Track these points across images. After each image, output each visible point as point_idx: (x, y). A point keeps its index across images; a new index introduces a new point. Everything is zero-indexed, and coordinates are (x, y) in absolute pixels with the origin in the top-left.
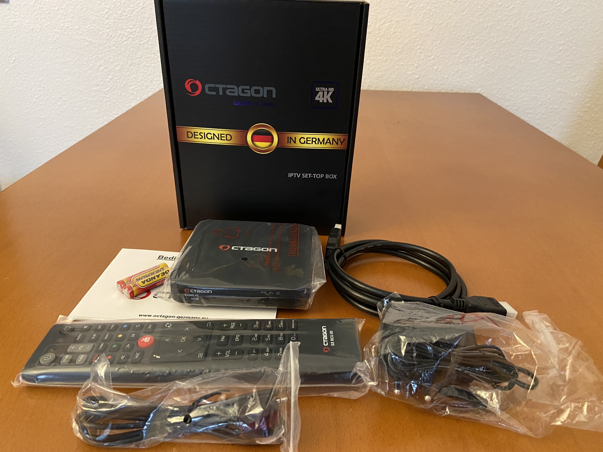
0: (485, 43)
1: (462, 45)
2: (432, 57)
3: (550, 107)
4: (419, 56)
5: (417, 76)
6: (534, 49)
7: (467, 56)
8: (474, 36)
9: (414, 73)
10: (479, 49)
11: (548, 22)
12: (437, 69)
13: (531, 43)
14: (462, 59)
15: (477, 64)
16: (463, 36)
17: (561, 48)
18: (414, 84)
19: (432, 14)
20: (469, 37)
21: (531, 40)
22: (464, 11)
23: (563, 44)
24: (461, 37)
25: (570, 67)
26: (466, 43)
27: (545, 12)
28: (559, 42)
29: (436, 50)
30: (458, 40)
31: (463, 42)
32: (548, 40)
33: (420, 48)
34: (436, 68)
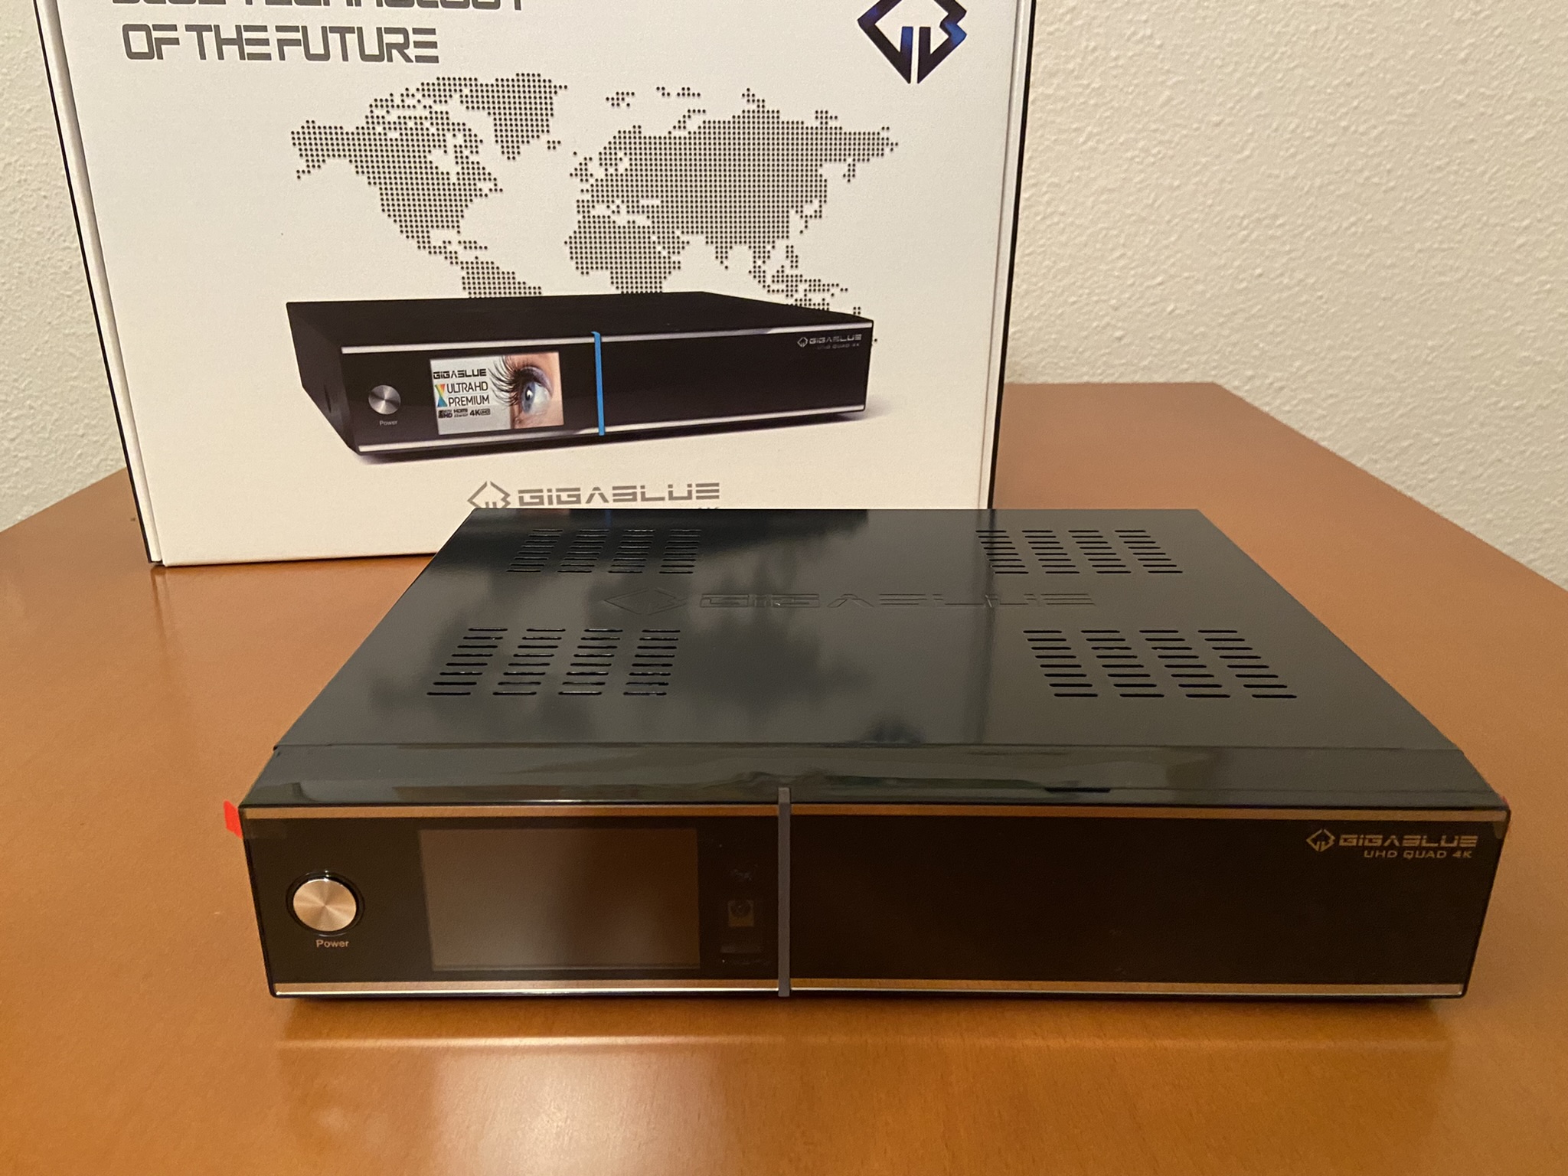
0: (1308, 233)
1: (1243, 242)
2: (1159, 279)
3: (1501, 404)
4: (1118, 277)
5: (1118, 334)
6: (1445, 246)
7: (1258, 271)
8: (1275, 217)
9: (1108, 324)
10: (1290, 252)
11: (1482, 168)
12: (1173, 311)
13: (1437, 229)
14: (1242, 281)
15: (1285, 295)
16: (1243, 218)
17: (1521, 240)
18: (1109, 354)
19: (1152, 160)
20: (1259, 220)
21: (1436, 221)
22: (1243, 149)
23: (1526, 228)
24: (1237, 221)
25: (1549, 291)
26: (1254, 236)
27: (1472, 141)
28: (1516, 225)
29: (1168, 257)
30: (1229, 228)
31: (1245, 232)
32: (1485, 218)
33: (1122, 256)
34: (1169, 309)
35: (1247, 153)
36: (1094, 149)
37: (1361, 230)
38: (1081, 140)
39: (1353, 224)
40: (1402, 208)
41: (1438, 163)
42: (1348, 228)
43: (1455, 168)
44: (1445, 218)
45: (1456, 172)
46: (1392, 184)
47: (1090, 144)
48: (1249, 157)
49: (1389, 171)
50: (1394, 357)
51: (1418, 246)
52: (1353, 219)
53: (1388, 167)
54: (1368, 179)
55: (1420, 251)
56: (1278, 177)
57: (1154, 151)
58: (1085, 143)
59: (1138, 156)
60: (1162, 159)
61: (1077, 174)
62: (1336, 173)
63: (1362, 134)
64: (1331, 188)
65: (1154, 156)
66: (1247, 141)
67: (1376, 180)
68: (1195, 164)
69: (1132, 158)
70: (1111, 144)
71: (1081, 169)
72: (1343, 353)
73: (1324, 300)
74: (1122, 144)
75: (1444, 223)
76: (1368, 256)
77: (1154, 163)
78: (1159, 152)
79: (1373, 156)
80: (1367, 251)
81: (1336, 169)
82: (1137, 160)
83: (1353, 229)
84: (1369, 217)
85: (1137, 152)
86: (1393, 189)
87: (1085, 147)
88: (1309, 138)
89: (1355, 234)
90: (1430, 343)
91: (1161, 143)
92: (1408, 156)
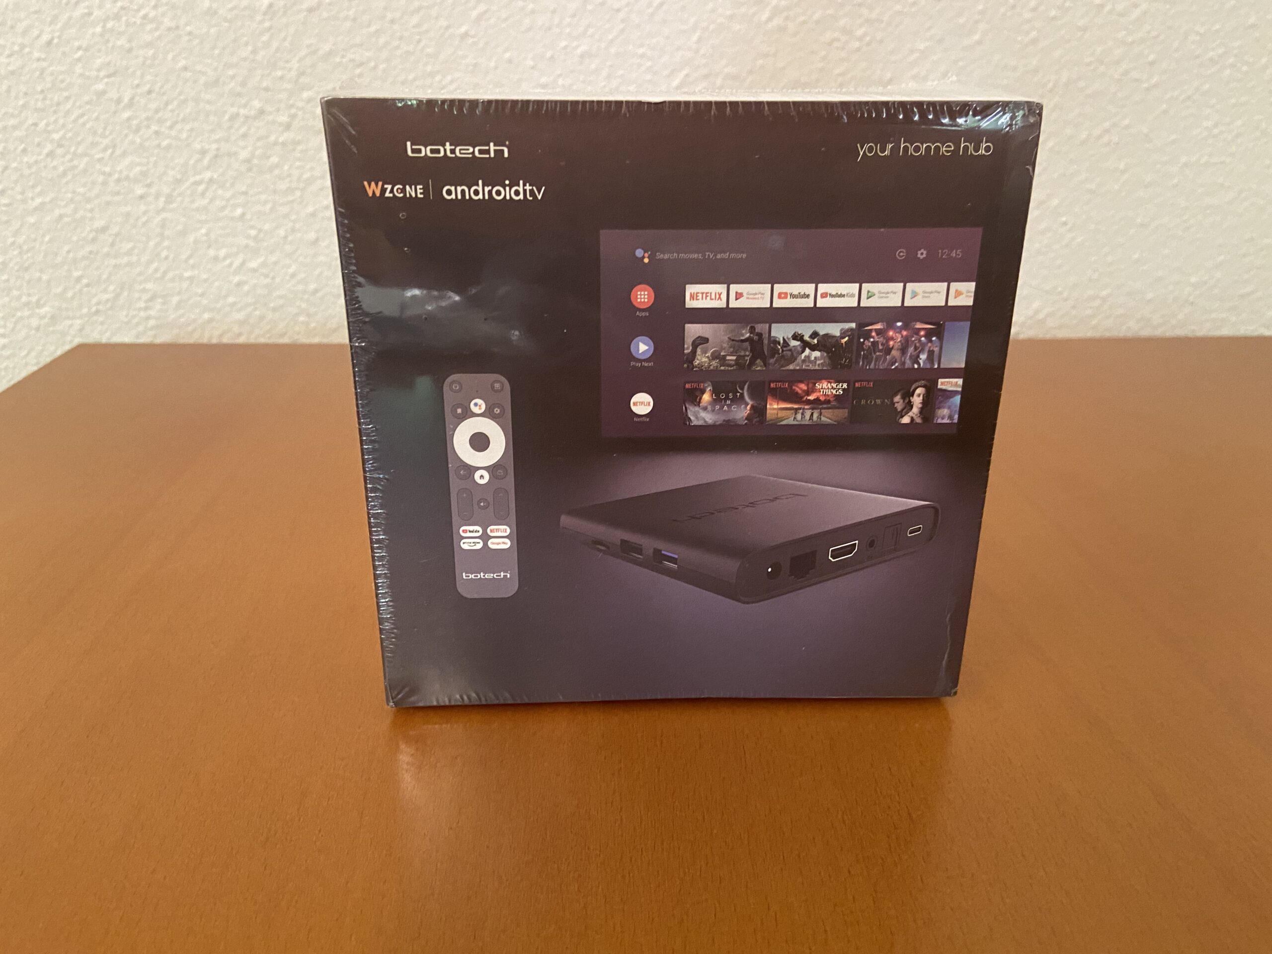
35: (977, 37)
36: (782, 29)
37: (1116, 139)
38: (765, 16)
39: (1107, 131)
40: (1165, 112)
41: (1211, 54)
42: (1100, 137)
43: (1231, 60)
44: (1216, 125)
45: (1233, 66)
46: (1155, 80)
47: (776, 22)
48: (979, 43)
49: (1152, 64)
50: (1150, 296)
51: (1184, 159)
52: (1107, 125)
53: (1151, 57)
54: (1126, 73)
55: (1186, 165)
56: (1015, 69)
57: (860, 32)
58: (770, 19)
59: (838, 40)
60: (869, 44)
61: (761, 62)
62: (1089, 64)
63: (1121, 15)
64: (1082, 84)
65: (860, 39)
66: (977, 22)
67: (1135, 74)
68: (912, 51)
69: (830, 44)
70: (804, 22)
71: (766, 55)
72: (1091, 292)
73: (1068, 227)
74: (817, 22)
75: (1216, 131)
76: (1123, 172)
77: (858, 49)
78: (865, 35)
79: (1133, 43)
80: (1122, 166)
81: (1088, 60)
82: (836, 44)
83: (1106, 139)
84: (1127, 122)
85: (836, 35)
86: (1156, 86)
87: (770, 25)
88: (1054, 18)
89: (1108, 144)
90: (1193, 280)
91: (868, 21)
92: (1176, 44)
